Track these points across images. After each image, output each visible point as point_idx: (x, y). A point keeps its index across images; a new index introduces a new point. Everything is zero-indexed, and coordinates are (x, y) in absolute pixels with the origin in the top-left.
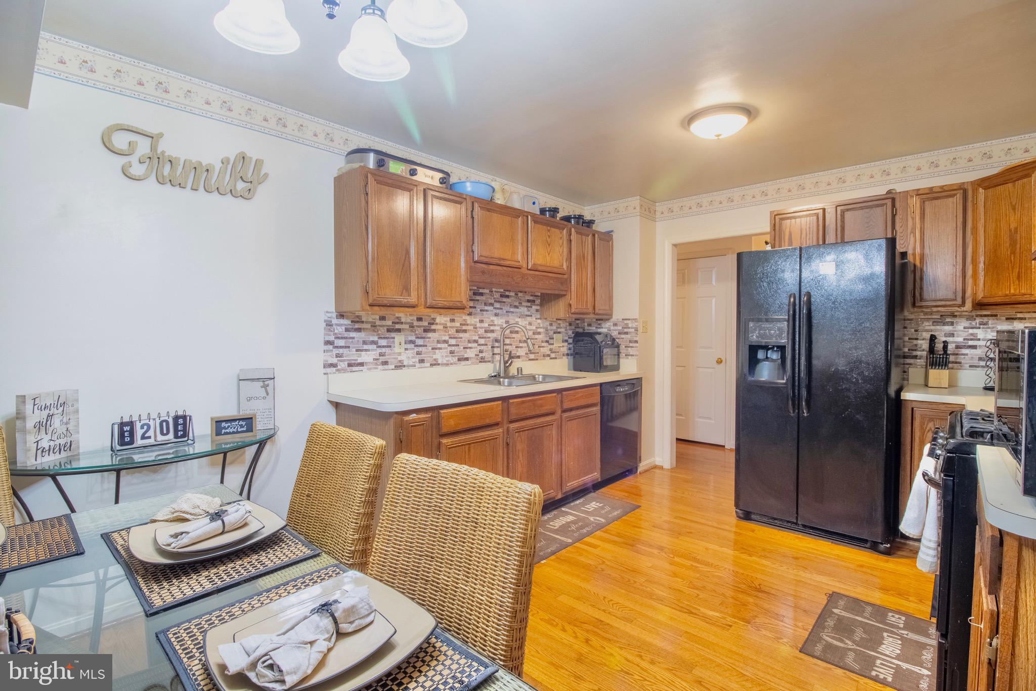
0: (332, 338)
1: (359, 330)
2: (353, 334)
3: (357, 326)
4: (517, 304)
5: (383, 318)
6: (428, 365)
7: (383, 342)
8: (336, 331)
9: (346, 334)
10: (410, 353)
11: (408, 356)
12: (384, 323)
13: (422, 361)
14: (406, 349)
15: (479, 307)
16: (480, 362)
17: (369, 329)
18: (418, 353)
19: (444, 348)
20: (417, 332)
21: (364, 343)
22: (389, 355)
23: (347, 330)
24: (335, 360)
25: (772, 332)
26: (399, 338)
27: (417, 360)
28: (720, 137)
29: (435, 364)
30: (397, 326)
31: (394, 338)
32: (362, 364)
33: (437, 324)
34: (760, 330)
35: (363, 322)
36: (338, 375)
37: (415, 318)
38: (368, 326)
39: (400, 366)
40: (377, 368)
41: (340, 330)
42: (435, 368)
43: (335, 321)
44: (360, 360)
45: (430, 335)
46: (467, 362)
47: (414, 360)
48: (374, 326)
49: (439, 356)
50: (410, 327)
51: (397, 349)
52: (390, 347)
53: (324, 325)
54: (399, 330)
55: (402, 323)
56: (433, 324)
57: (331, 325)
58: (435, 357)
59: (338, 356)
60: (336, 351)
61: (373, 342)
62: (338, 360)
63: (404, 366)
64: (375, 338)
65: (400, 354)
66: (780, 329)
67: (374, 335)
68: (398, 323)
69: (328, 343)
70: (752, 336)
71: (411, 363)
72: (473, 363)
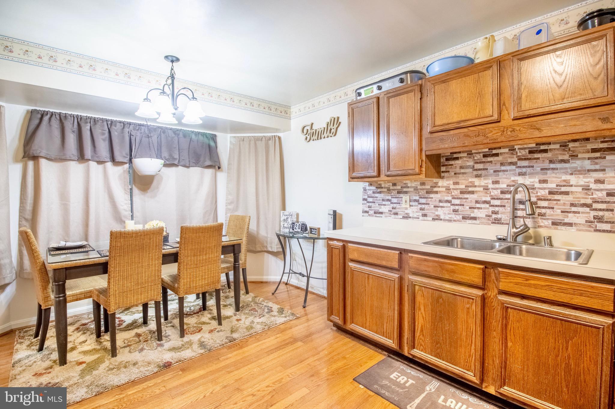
0: (366, 197)
1: (380, 192)
2: (377, 195)
3: (379, 190)
4: (566, 157)
5: (394, 185)
6: (431, 219)
7: (394, 200)
8: (368, 193)
9: (373, 195)
10: (414, 209)
11: (413, 211)
12: (395, 188)
13: (425, 215)
14: (410, 206)
15: (491, 168)
16: (493, 223)
17: (386, 192)
18: (421, 209)
19: (447, 207)
20: (420, 194)
21: (383, 200)
22: (399, 208)
23: (374, 193)
24: (367, 209)
26: (405, 197)
27: (421, 214)
29: (437, 218)
30: (405, 190)
31: (402, 198)
32: (381, 213)
33: (439, 187)
35: (382, 188)
36: (369, 218)
37: (419, 183)
38: (386, 190)
39: (407, 217)
40: (390, 217)
41: (370, 193)
42: (437, 222)
43: (368, 188)
44: (381, 210)
45: (432, 195)
46: (474, 221)
47: (418, 214)
48: (389, 190)
49: (440, 212)
50: (414, 190)
51: (403, 205)
52: (399, 203)
53: (363, 190)
54: (406, 192)
55: (408, 187)
56: (435, 187)
57: (366, 190)
58: (437, 213)
59: (369, 207)
60: (368, 204)
61: (388, 200)
62: (369, 210)
63: (410, 217)
64: (390, 198)
65: (406, 209)
67: (389, 196)
68: (405, 187)
69: (364, 199)
71: (415, 216)
72: (482, 223)
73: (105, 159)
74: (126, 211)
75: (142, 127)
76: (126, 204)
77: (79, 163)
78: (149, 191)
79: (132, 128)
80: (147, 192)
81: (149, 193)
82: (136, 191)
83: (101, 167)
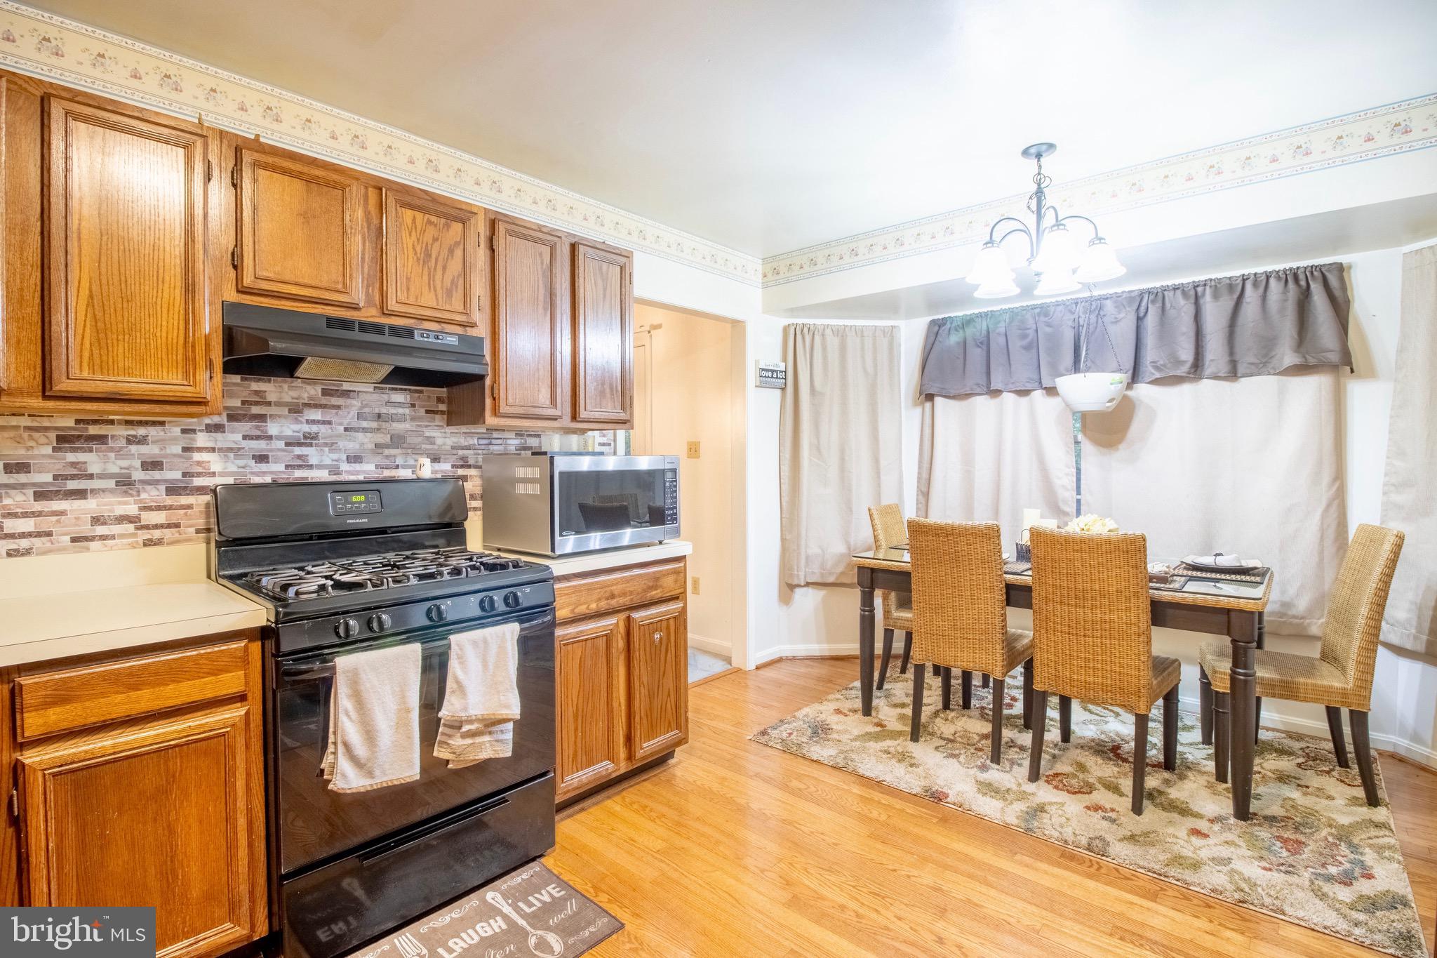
73: (1027, 384)
74: (1067, 490)
75: (1105, 302)
76: (1067, 475)
77: (991, 398)
78: (1121, 446)
79: (1081, 310)
80: (1118, 449)
81: (1122, 451)
82: (1087, 447)
83: (1024, 401)
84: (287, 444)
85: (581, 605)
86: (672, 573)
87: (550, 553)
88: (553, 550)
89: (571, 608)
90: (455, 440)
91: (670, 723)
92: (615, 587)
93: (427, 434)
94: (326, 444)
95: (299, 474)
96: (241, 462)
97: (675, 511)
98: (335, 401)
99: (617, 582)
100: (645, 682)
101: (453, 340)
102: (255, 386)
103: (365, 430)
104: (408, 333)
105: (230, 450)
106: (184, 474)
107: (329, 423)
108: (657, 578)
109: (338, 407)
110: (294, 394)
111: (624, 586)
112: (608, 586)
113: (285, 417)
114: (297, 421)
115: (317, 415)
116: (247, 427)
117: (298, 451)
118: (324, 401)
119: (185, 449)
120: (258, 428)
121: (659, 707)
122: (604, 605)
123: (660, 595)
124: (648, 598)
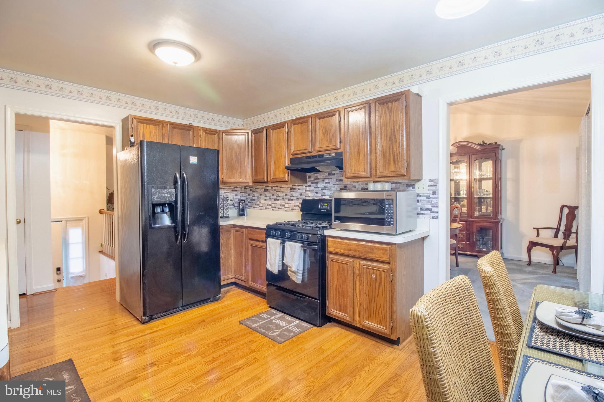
25: (166, 195)
28: (176, 65)
34: (159, 194)
66: (171, 193)
70: (154, 198)
84: (322, 189)
85: (338, 248)
86: (382, 249)
87: (395, 233)
88: (396, 232)
89: (334, 248)
90: (362, 186)
91: (381, 321)
92: (351, 247)
93: (353, 185)
94: (329, 189)
95: (324, 197)
96: (314, 194)
97: (392, 220)
98: (331, 176)
99: (352, 245)
100: (367, 293)
101: (333, 155)
102: (316, 175)
103: (337, 184)
104: (322, 156)
105: (312, 191)
106: (305, 197)
107: (330, 183)
108: (372, 248)
109: (331, 178)
110: (323, 176)
111: (356, 247)
112: (348, 245)
113: (321, 182)
114: (323, 183)
115: (327, 181)
116: (314, 185)
117: (324, 191)
118: (329, 177)
119: (305, 191)
120: (316, 185)
121: (375, 310)
122: (346, 252)
123: (374, 257)
124: (367, 257)
